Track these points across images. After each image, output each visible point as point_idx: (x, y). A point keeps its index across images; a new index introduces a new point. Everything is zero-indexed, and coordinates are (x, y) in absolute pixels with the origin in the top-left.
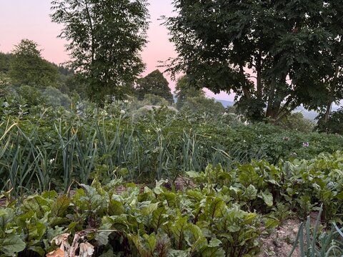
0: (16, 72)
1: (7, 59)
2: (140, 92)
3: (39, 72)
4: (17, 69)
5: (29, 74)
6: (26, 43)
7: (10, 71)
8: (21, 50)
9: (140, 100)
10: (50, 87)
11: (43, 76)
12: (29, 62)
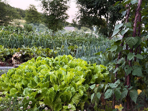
0: (27, 18)
1: (24, 12)
2: (79, 26)
3: (37, 18)
4: (28, 16)
5: (33, 19)
6: (31, 6)
7: (26, 17)
8: (30, 8)
9: (80, 29)
10: (41, 24)
11: (38, 19)
12: (33, 14)
